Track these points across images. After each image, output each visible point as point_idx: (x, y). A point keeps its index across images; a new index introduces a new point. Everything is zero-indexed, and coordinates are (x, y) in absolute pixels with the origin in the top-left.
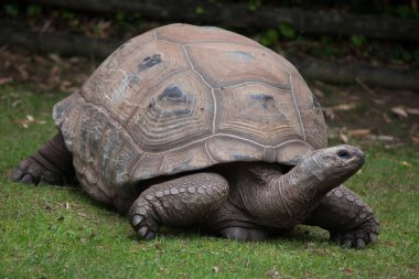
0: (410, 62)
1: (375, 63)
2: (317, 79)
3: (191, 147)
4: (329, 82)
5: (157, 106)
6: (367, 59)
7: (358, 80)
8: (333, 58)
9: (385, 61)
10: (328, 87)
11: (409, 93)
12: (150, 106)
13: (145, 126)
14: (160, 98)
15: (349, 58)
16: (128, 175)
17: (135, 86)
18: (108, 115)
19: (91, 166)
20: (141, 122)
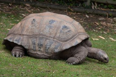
0: (59, 3)
1: (52, 3)
4: (41, 7)
5: (63, 31)
6: (50, 2)
7: (48, 7)
8: (42, 2)
9: (54, 3)
10: (41, 8)
11: (58, 10)
12: (61, 31)
14: (63, 29)
15: (46, 2)
17: (52, 28)
18: (45, 37)
19: (39, 51)
20: (59, 36)
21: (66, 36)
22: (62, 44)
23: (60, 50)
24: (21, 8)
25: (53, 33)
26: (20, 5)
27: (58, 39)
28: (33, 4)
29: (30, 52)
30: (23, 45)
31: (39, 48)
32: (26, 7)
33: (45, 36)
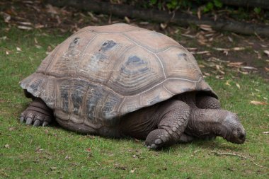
2: (232, 32)
3: (155, 88)
5: (127, 69)
6: (262, 21)
7: (256, 34)
8: (244, 20)
12: (122, 69)
13: (122, 82)
15: (253, 20)
16: (116, 112)
17: (105, 60)
18: (88, 81)
19: (76, 113)
20: (118, 80)
21: (133, 81)
22: (122, 99)
23: (115, 114)
24: (189, 34)
25: (105, 73)
26: (187, 27)
27: (113, 87)
28: (219, 25)
29: (57, 115)
30: (43, 97)
31: (75, 106)
32: (202, 32)
33: (88, 78)
